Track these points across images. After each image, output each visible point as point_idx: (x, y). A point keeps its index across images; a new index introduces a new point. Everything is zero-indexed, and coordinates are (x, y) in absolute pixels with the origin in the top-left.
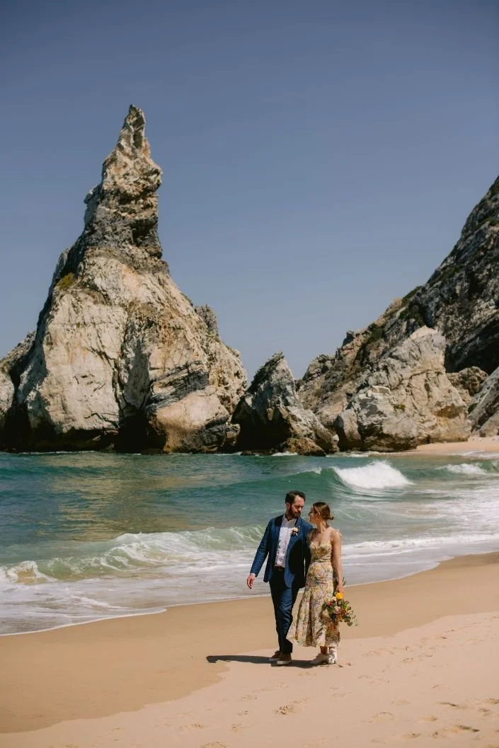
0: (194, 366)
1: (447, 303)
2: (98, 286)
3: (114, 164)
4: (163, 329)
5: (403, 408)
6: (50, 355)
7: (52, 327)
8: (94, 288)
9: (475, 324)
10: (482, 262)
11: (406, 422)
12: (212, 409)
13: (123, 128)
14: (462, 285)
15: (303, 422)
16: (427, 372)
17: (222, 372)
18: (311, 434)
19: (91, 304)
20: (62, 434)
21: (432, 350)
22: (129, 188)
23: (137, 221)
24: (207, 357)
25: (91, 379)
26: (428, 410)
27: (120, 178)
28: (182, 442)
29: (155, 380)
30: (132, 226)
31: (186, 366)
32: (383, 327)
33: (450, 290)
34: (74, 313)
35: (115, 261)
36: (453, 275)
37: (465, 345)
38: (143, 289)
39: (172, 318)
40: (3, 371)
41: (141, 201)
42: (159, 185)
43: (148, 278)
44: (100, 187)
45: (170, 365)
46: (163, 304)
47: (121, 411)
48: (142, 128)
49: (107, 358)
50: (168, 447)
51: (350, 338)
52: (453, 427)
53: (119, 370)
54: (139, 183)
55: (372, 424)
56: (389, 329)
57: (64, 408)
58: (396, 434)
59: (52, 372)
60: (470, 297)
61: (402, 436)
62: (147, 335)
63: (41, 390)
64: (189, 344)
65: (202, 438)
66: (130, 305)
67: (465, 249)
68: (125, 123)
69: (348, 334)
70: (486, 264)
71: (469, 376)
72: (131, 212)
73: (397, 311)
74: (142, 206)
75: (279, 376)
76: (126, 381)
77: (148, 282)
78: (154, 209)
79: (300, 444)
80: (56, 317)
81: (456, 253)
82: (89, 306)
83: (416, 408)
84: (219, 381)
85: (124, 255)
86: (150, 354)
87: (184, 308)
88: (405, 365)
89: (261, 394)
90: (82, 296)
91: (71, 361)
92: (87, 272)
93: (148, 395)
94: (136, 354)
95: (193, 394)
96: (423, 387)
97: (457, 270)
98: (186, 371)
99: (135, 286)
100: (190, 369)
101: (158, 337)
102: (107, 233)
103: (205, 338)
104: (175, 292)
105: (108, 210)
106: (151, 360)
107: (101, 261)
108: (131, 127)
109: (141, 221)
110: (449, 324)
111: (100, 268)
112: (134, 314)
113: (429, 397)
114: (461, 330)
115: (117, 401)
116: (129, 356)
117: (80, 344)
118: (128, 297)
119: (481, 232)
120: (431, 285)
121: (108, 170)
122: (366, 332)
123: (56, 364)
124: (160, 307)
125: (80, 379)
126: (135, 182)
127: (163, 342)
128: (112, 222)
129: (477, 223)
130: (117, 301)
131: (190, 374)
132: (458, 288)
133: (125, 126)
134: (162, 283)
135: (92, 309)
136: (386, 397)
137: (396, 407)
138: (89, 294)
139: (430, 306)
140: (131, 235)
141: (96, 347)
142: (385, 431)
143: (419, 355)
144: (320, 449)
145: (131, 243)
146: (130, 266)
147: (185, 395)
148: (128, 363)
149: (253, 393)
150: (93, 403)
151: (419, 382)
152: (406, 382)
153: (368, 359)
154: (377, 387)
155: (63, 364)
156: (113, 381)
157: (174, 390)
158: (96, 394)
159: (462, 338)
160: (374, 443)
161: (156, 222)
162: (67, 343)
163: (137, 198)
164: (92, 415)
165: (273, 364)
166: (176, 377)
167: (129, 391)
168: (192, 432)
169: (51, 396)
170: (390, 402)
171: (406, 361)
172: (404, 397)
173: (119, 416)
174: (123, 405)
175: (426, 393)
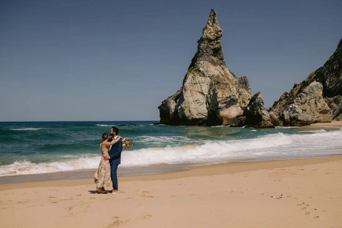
0: (232, 97)
1: (331, 72)
2: (201, 70)
3: (206, 29)
4: (222, 85)
5: (305, 110)
6: (185, 94)
7: (185, 84)
8: (200, 71)
11: (307, 116)
12: (238, 111)
14: (336, 66)
15: (267, 115)
16: (315, 98)
17: (244, 99)
18: (269, 120)
19: (198, 76)
20: (189, 120)
21: (318, 89)
22: (211, 37)
23: (214, 48)
24: (238, 94)
25: (198, 101)
26: (316, 111)
27: (208, 34)
28: (228, 122)
29: (219, 102)
31: (230, 97)
32: (308, 82)
33: (332, 68)
34: (193, 80)
35: (207, 62)
36: (333, 62)
37: (337, 88)
38: (216, 71)
39: (225, 80)
40: (173, 99)
41: (216, 41)
42: (221, 35)
43: (218, 67)
44: (202, 37)
45: (224, 96)
46: (223, 76)
47: (208, 112)
48: (215, 17)
49: (204, 94)
50: (224, 123)
51: (295, 86)
52: (325, 117)
53: (208, 98)
54: (215, 35)
55: (294, 116)
57: (190, 111)
58: (303, 120)
59: (186, 100)
60: (339, 71)
61: (305, 120)
62: (217, 87)
63: (182, 106)
64: (231, 89)
65: (235, 121)
66: (212, 77)
68: (210, 15)
69: (295, 84)
71: (337, 99)
72: (212, 45)
73: (312, 76)
74: (216, 43)
75: (258, 100)
76: (210, 102)
77: (218, 68)
78: (220, 44)
79: (265, 123)
80: (187, 81)
81: (335, 54)
82: (198, 77)
83: (311, 111)
84: (243, 102)
85: (210, 60)
86: (218, 93)
87: (231, 77)
88: (307, 95)
89: (252, 106)
90: (196, 74)
91: (192, 96)
92: (197, 66)
93: (217, 107)
94: (213, 93)
95: (232, 106)
96: (314, 103)
97: (335, 61)
99: (213, 70)
100: (231, 98)
101: (220, 87)
102: (204, 53)
103: (238, 87)
104: (228, 72)
105: (204, 45)
106: (218, 95)
107: (202, 62)
108: (212, 16)
109: (216, 48)
111: (202, 64)
112: (213, 79)
113: (316, 106)
114: (335, 82)
115: (207, 109)
116: (211, 94)
117: (195, 90)
118: (211, 74)
120: (325, 67)
121: (204, 31)
122: (301, 84)
123: (187, 97)
124: (222, 77)
125: (195, 102)
126: (213, 35)
127: (222, 89)
128: (206, 49)
130: (207, 76)
131: (231, 100)
133: (210, 16)
134: (223, 69)
135: (199, 79)
136: (299, 107)
137: (303, 110)
138: (198, 73)
139: (324, 74)
140: (212, 53)
141: (200, 91)
142: (299, 119)
143: (313, 92)
144: (273, 125)
145: (212, 56)
146: (212, 64)
147: (229, 107)
148: (211, 96)
149: (250, 106)
150: (199, 109)
151: (312, 101)
152: (308, 101)
154: (296, 103)
155: (189, 97)
156: (206, 102)
157: (226, 105)
158: (200, 107)
159: (336, 85)
160: (295, 123)
161: (221, 48)
162: (191, 90)
163: (214, 40)
164: (199, 114)
165: (256, 95)
166: (226, 101)
167: (211, 105)
168: (231, 119)
169: (185, 107)
170: (301, 108)
171: (308, 94)
172: (307, 106)
173: (208, 114)
174: (209, 110)
175: (315, 105)
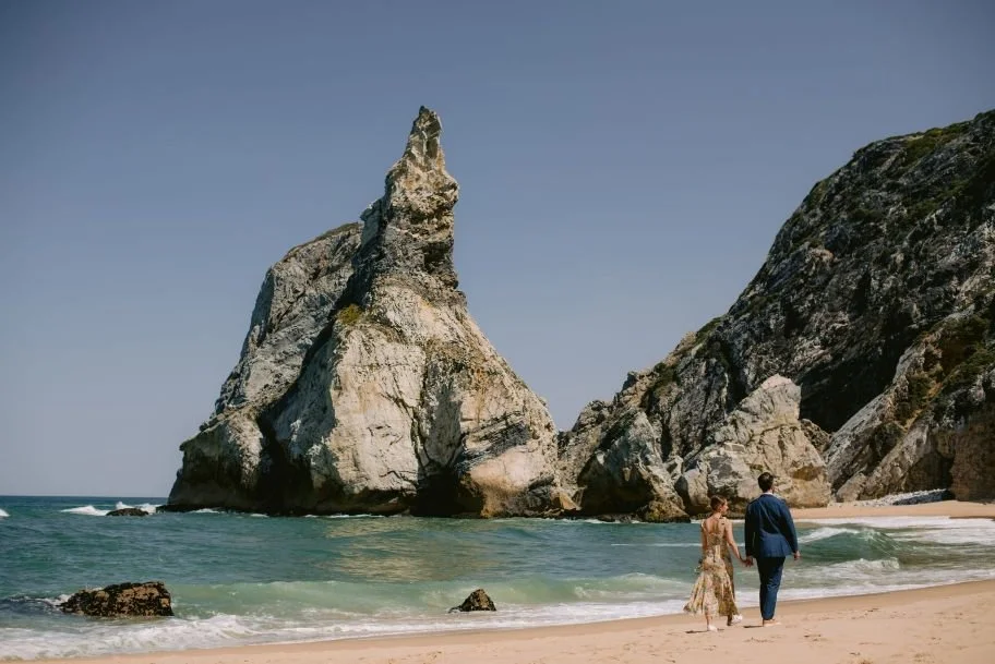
0: (513, 417)
1: (759, 340)
2: (391, 320)
3: (404, 176)
4: (475, 374)
6: (340, 402)
7: (341, 369)
8: (387, 323)
9: (796, 366)
10: (802, 291)
12: (536, 468)
13: (412, 133)
14: (777, 319)
16: (781, 427)
17: (533, 423)
19: (384, 341)
20: (353, 495)
21: (786, 401)
22: (421, 203)
23: (430, 244)
25: (388, 430)
26: (783, 471)
27: (412, 193)
28: (503, 505)
29: (468, 433)
30: (424, 249)
31: (505, 417)
32: (673, 367)
33: (761, 325)
34: (365, 353)
35: (410, 292)
38: (440, 323)
39: (485, 360)
40: (249, 417)
41: (435, 220)
42: (455, 201)
43: (444, 312)
44: (384, 202)
45: (485, 415)
46: (463, 344)
47: (422, 468)
48: (437, 135)
49: (405, 406)
50: (487, 511)
51: (631, 380)
52: (811, 490)
53: (419, 420)
54: (433, 199)
55: (725, 487)
56: (682, 370)
57: (356, 464)
59: (343, 422)
60: (787, 335)
62: (455, 380)
63: (328, 443)
64: (507, 391)
65: (525, 501)
66: (428, 344)
67: (779, 275)
68: (415, 127)
69: (629, 375)
70: (808, 294)
72: (424, 233)
73: (690, 348)
74: (436, 226)
75: (638, 431)
76: (428, 433)
77: (445, 316)
78: (450, 229)
79: (663, 508)
80: (345, 357)
81: (766, 279)
82: (382, 345)
85: (417, 285)
86: (460, 403)
87: (487, 347)
88: (756, 419)
89: (616, 451)
90: (373, 332)
91: (364, 409)
92: (377, 304)
93: (459, 450)
94: (441, 403)
95: (513, 449)
96: (776, 444)
97: (769, 301)
98: (504, 422)
99: (431, 322)
100: (508, 420)
101: (470, 382)
102: (398, 258)
104: (475, 329)
105: (399, 230)
106: (462, 410)
107: (394, 291)
108: (423, 132)
109: (435, 243)
110: (763, 365)
111: (392, 299)
112: (434, 354)
113: (783, 456)
115: (418, 456)
116: (431, 404)
117: (374, 389)
118: (425, 334)
119: (799, 254)
120: (736, 318)
121: (395, 183)
122: (652, 374)
123: (346, 412)
124: (468, 347)
125: (375, 431)
126: (428, 198)
127: (477, 388)
128: (403, 244)
129: (791, 244)
130: (413, 340)
131: (509, 427)
132: (772, 322)
133: (415, 130)
134: (460, 318)
135: (386, 349)
136: (741, 456)
137: (753, 467)
138: (380, 330)
139: (737, 343)
140: (423, 261)
141: (392, 394)
142: (740, 495)
144: (685, 514)
145: (423, 270)
146: (424, 297)
147: (504, 450)
148: (430, 411)
149: (605, 451)
150: (389, 458)
151: (772, 439)
152: (757, 438)
153: (658, 407)
154: (730, 444)
155: (354, 412)
156: (412, 434)
157: (490, 445)
158: (392, 449)
161: (452, 245)
162: (359, 388)
163: (430, 217)
164: (389, 473)
166: (492, 430)
167: (433, 445)
168: (515, 494)
169: (340, 449)
170: (745, 461)
171: (757, 415)
172: (755, 455)
173: (419, 475)
174: (425, 461)
175: (780, 451)
